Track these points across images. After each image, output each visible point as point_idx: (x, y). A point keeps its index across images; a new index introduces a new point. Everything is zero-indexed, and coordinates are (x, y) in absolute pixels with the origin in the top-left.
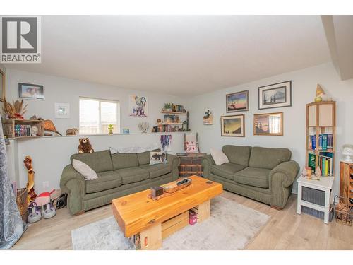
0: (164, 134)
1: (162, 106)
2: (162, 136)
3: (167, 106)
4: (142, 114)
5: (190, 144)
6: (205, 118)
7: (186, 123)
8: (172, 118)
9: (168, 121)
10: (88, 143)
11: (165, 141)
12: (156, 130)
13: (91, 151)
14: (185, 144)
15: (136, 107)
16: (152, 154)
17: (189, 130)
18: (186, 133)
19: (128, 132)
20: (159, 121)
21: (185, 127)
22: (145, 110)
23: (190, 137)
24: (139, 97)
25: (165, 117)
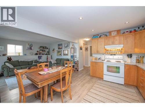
0: (39, 55)
1: (39, 47)
2: (39, 56)
3: (41, 47)
4: (31, 49)
5: (49, 58)
6: (53, 51)
7: (49, 52)
8: (42, 50)
9: (41, 51)
10: (10, 58)
11: (40, 58)
12: (36, 54)
13: (12, 61)
14: (47, 59)
15: (29, 47)
16: (34, 61)
17: (49, 54)
18: (48, 55)
19: (26, 55)
20: (38, 51)
21: (48, 53)
22: (33, 48)
23: (49, 56)
24: (30, 44)
25: (40, 50)
